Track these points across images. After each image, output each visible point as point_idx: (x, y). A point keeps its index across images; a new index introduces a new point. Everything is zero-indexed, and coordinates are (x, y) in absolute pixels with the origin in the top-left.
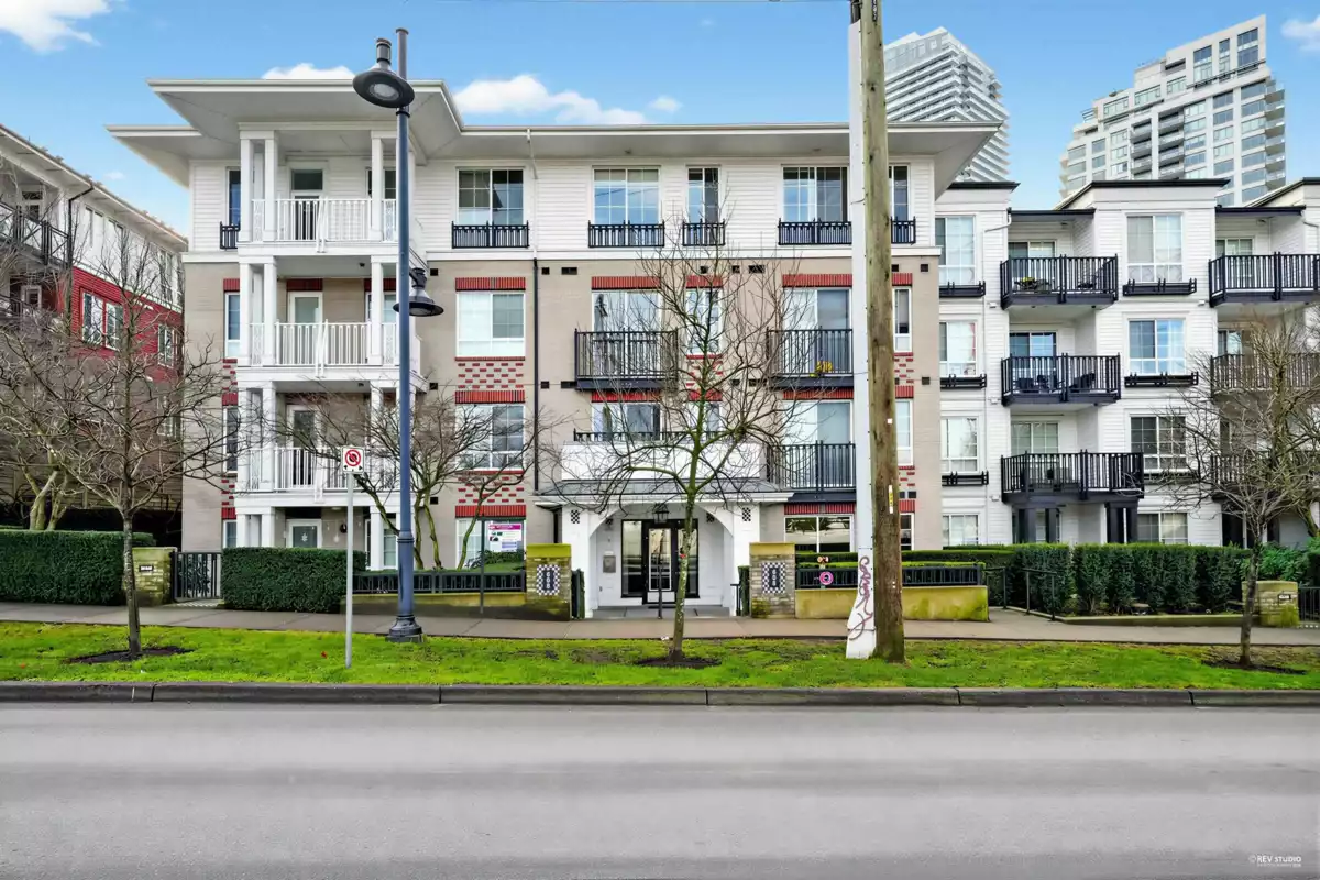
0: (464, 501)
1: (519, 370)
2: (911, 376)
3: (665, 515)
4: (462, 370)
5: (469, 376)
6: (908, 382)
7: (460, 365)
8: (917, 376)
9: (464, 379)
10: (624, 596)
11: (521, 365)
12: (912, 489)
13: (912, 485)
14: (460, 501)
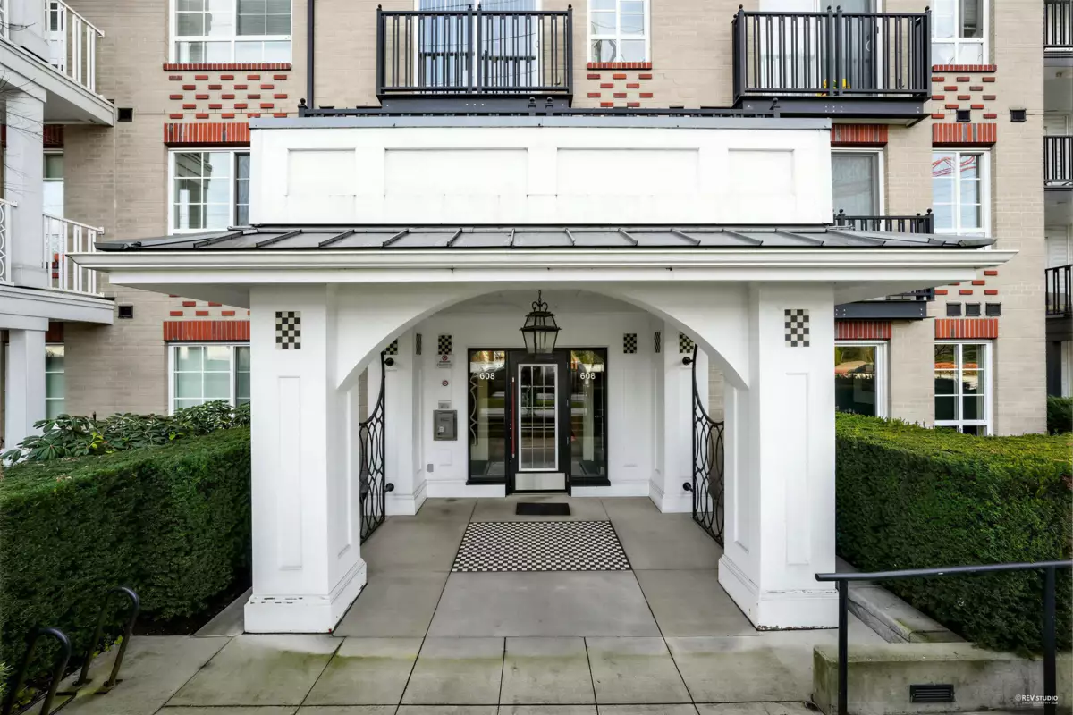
0: (180, 314)
1: (280, 87)
2: (990, 107)
3: (551, 336)
4: (177, 88)
5: (189, 98)
6: (986, 116)
7: (172, 79)
8: (1001, 109)
9: (180, 103)
10: (471, 481)
11: (284, 78)
12: (993, 300)
13: (994, 293)
14: (173, 314)
